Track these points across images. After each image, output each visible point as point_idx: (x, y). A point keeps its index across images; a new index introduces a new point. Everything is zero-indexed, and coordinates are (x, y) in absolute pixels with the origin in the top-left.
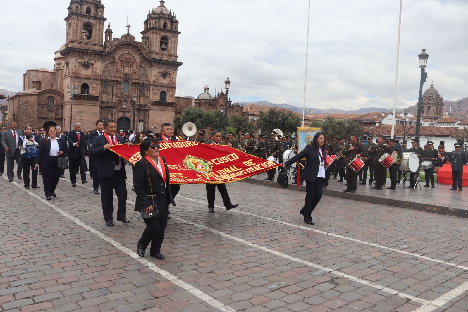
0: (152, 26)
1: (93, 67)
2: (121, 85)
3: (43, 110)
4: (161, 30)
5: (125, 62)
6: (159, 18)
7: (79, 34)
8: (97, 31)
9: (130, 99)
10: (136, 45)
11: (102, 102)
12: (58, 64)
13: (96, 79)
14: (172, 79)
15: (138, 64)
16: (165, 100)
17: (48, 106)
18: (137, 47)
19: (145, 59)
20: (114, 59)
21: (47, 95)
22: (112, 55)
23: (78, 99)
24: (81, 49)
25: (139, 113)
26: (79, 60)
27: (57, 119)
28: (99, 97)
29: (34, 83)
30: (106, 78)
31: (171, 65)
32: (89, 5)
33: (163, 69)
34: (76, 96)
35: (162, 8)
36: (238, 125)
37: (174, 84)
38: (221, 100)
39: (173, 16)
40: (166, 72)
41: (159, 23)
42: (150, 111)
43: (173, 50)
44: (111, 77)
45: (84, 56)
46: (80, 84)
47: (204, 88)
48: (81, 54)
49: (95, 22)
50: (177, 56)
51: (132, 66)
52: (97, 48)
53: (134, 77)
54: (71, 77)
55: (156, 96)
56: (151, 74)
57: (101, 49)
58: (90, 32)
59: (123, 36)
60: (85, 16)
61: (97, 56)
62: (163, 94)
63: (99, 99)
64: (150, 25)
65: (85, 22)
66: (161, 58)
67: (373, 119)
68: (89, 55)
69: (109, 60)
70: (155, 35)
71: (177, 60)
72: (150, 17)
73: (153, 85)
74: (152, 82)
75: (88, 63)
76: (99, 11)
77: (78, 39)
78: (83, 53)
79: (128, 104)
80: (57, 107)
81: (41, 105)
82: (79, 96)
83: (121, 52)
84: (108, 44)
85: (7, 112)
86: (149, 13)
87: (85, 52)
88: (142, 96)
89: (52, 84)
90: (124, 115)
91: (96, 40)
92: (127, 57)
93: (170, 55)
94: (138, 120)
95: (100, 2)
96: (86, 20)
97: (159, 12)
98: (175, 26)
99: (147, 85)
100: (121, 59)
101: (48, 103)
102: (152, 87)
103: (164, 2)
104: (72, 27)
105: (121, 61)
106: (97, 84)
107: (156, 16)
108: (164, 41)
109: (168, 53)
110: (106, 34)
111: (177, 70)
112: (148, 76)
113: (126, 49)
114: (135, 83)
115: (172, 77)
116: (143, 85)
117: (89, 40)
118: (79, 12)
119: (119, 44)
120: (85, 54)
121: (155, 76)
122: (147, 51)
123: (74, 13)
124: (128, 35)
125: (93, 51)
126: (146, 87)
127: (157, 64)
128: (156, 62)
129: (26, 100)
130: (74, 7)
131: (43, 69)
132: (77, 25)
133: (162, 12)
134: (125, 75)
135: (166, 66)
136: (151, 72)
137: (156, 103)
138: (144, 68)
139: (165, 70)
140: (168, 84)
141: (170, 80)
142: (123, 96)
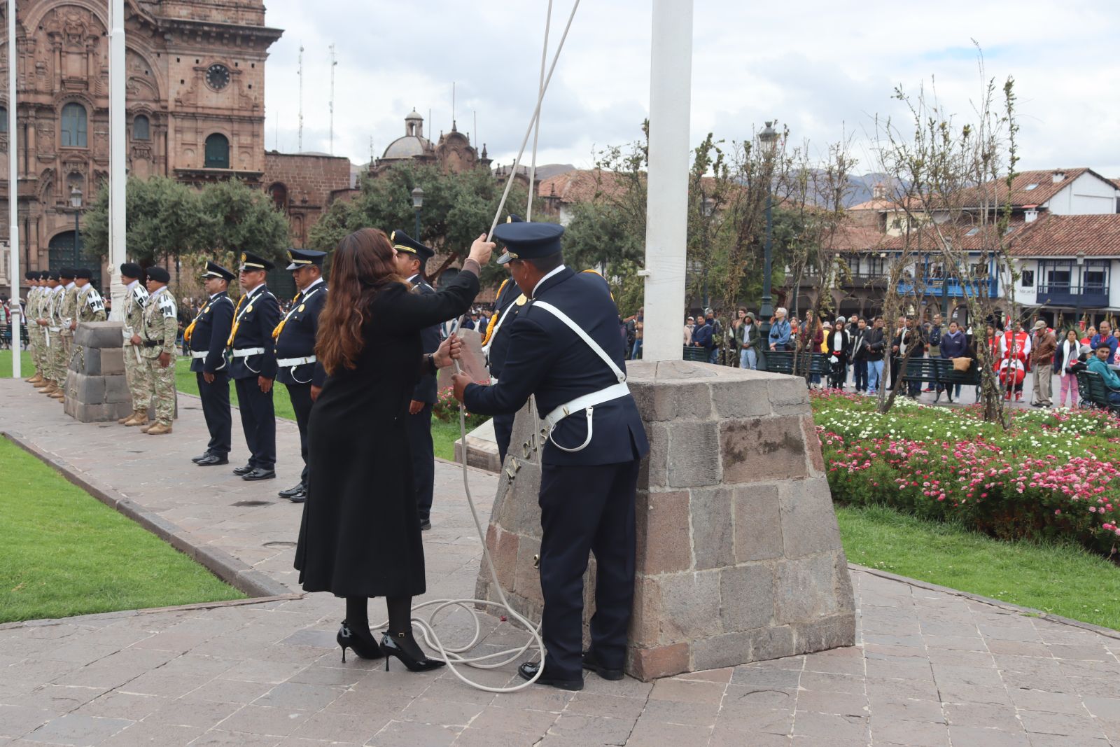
2: (54, 119)
5: (65, 38)
9: (93, 167)
14: (246, 89)
16: (226, 164)
19: (140, 23)
20: (24, 29)
30: (0, 95)
31: (239, 42)
33: (212, 57)
37: (256, 106)
38: (453, 157)
40: (221, 66)
47: (407, 119)
50: (263, 10)
51: (89, 53)
55: (189, 152)
56: (168, 76)
62: (217, 146)
66: (199, 16)
67: (1018, 199)
71: (263, 21)
73: (173, 114)
74: (171, 106)
79: (89, 185)
88: (142, 156)
90: (77, 223)
92: (74, 18)
93: (237, 6)
99: (156, 115)
100: (52, 27)
102: (172, 123)
105: (51, 35)
111: (263, 56)
112: (156, 83)
115: (246, 84)
116: (144, 117)
121: (182, 82)
126: (152, 122)
127: (185, 38)
128: (182, 32)
134: (68, 85)
135: (222, 44)
136: (168, 68)
137: (190, 177)
138: (140, 56)
139: (218, 58)
140: (232, 109)
141: (241, 95)
142: (65, 157)
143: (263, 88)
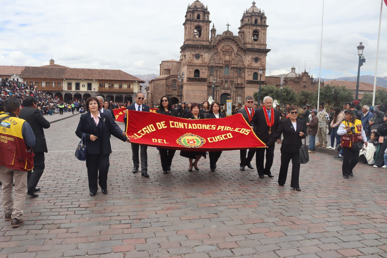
0: (246, 23)
1: (202, 58)
2: (223, 69)
3: (169, 90)
4: (253, 25)
5: (226, 52)
6: (251, 16)
7: (192, 34)
8: (205, 31)
10: (234, 39)
11: (209, 82)
12: (182, 56)
13: (205, 66)
15: (236, 53)
16: (257, 79)
17: (173, 86)
18: (235, 40)
19: (241, 49)
20: (218, 50)
21: (172, 79)
22: (216, 47)
23: (192, 81)
24: (193, 45)
25: (237, 90)
26: (193, 53)
27: (179, 96)
28: (206, 79)
29: (166, 70)
30: (212, 64)
31: (261, 52)
32: (199, 13)
34: (191, 79)
35: (253, 8)
36: (305, 98)
37: (264, 66)
39: (263, 13)
40: (257, 58)
41: (251, 20)
42: (246, 88)
43: (262, 40)
44: (216, 64)
45: (196, 50)
46: (193, 70)
47: (292, 68)
48: (193, 48)
49: (203, 24)
50: (266, 45)
51: (230, 55)
52: (205, 43)
53: (233, 63)
54: (187, 65)
55: (250, 77)
56: (246, 60)
57: (208, 43)
58: (200, 32)
59: (223, 33)
60: (196, 21)
61: (205, 49)
62: (256, 75)
63: (207, 81)
64: (245, 22)
65: (196, 25)
66: (253, 47)
68: (199, 48)
69: (214, 52)
70: (248, 29)
71: (266, 47)
72: (244, 17)
73: (247, 68)
74: (246, 66)
75: (199, 55)
76: (206, 16)
77: (192, 38)
78: (195, 47)
79: (229, 83)
80: (178, 87)
81: (168, 86)
82: (193, 79)
83: (223, 45)
84: (213, 39)
85: (149, 91)
86: (244, 13)
87: (197, 47)
88: (240, 77)
89: (178, 70)
91: (204, 37)
92: (228, 48)
93: (261, 44)
94: (236, 95)
95: (207, 9)
96: (196, 24)
97: (251, 11)
98: (264, 21)
99: (243, 68)
100: (223, 50)
101: (173, 84)
102: (246, 70)
103: (255, 3)
104: (187, 30)
105: (223, 51)
106: (206, 70)
107: (249, 14)
108: (256, 33)
109: (259, 43)
110: (211, 33)
111: (266, 55)
112: (243, 61)
113: (227, 42)
114: (234, 68)
115: (262, 61)
116: (240, 69)
117: (200, 38)
118: (192, 18)
119: (221, 39)
120: (196, 48)
121: (249, 61)
122: (242, 43)
123: (189, 20)
124: (228, 31)
125: (202, 46)
126: (242, 70)
127: (250, 52)
128: (250, 50)
129: (158, 83)
130: (188, 15)
131: (172, 60)
132: (191, 28)
133: (253, 11)
134: (226, 62)
135: (258, 53)
136: (246, 58)
137: (250, 82)
138: (240, 55)
139: (256, 56)
140: (259, 67)
141: (261, 64)
142: (225, 77)
143: (266, 62)
